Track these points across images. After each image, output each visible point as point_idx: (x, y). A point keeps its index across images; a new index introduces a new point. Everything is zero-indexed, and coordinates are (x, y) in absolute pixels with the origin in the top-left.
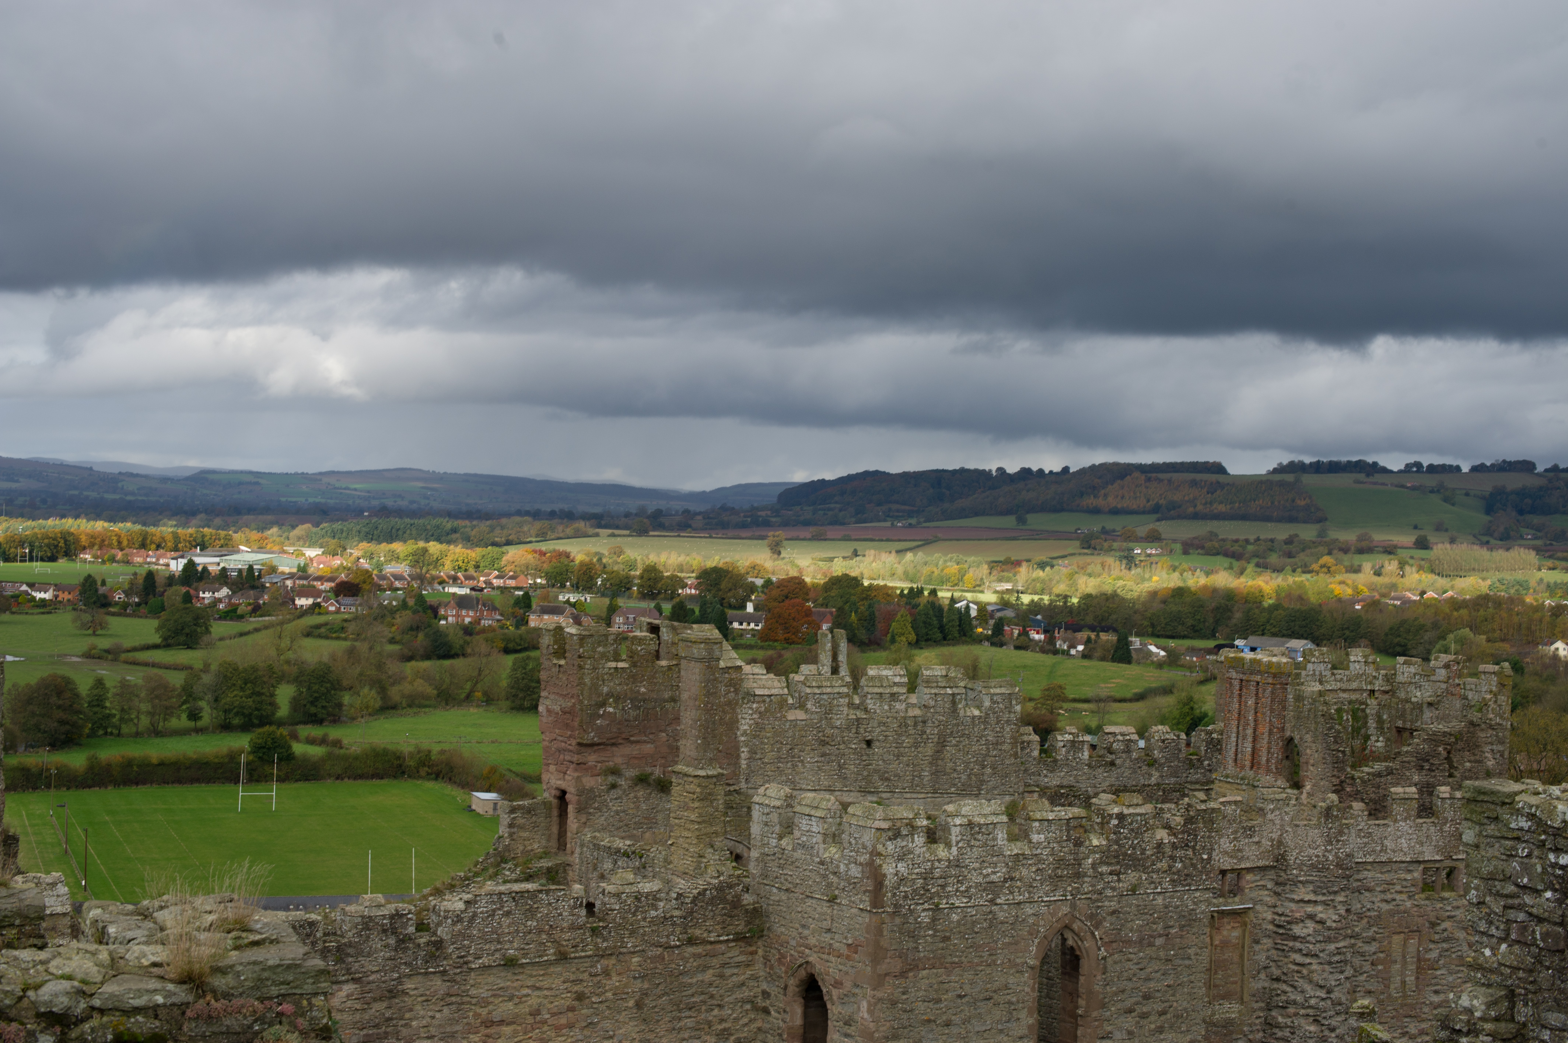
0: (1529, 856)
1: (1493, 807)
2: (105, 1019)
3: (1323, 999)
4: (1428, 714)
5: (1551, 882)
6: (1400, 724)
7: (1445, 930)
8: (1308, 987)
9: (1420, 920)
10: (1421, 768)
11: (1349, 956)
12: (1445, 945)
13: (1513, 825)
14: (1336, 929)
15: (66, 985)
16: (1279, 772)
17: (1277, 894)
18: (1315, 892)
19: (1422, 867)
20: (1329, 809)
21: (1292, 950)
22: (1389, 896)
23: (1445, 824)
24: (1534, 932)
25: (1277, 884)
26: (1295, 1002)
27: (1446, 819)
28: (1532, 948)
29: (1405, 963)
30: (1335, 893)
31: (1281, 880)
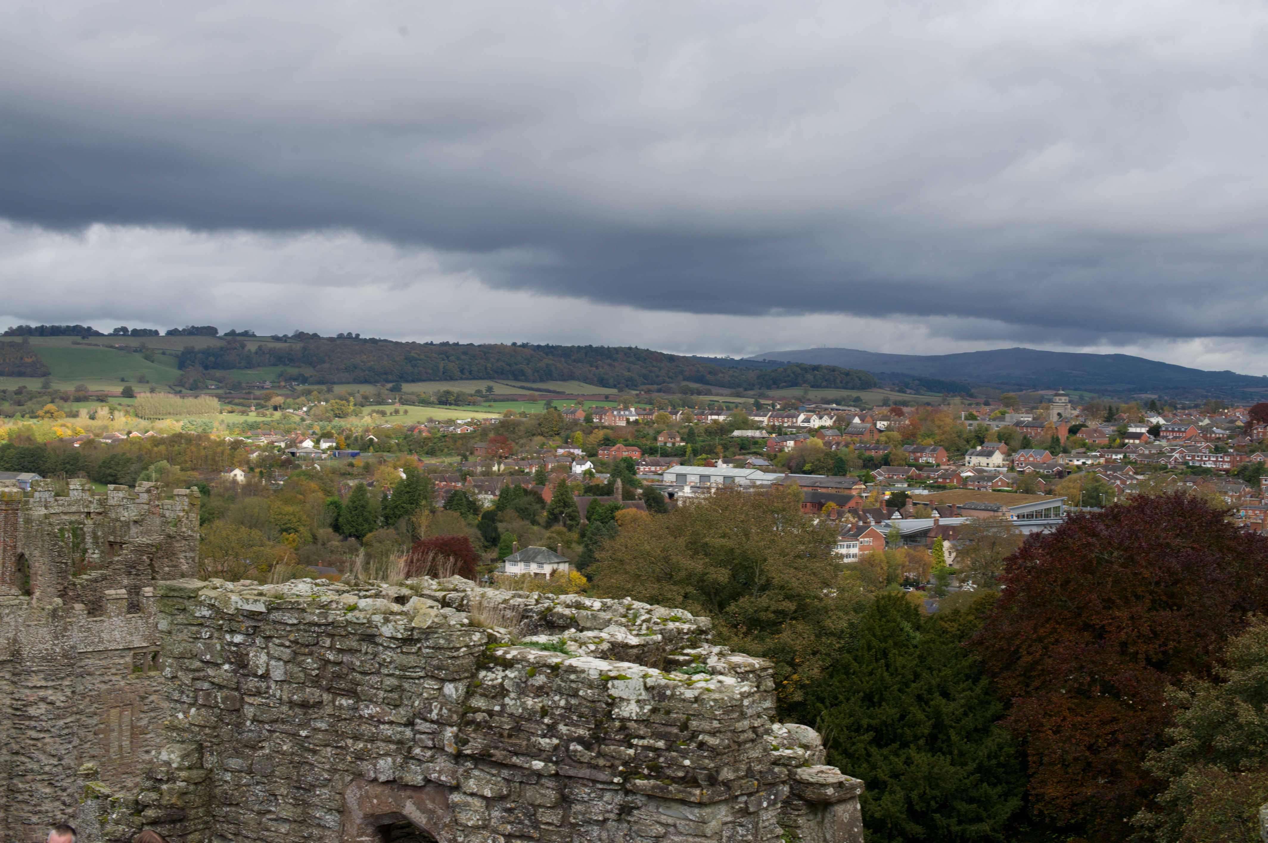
0: (210, 638)
1: (181, 600)
3: (55, 766)
4: (134, 530)
5: (228, 657)
6: (111, 538)
7: (152, 702)
8: (42, 757)
9: (132, 696)
10: (130, 573)
11: (75, 729)
12: (153, 714)
13: (197, 614)
14: (64, 708)
16: (12, 583)
17: (14, 683)
18: (45, 679)
19: (132, 652)
20: (55, 610)
21: (28, 728)
22: (106, 678)
23: (150, 617)
24: (216, 697)
25: (14, 674)
26: (32, 771)
27: (150, 613)
28: (215, 710)
29: (121, 731)
30: (62, 678)
31: (17, 671)
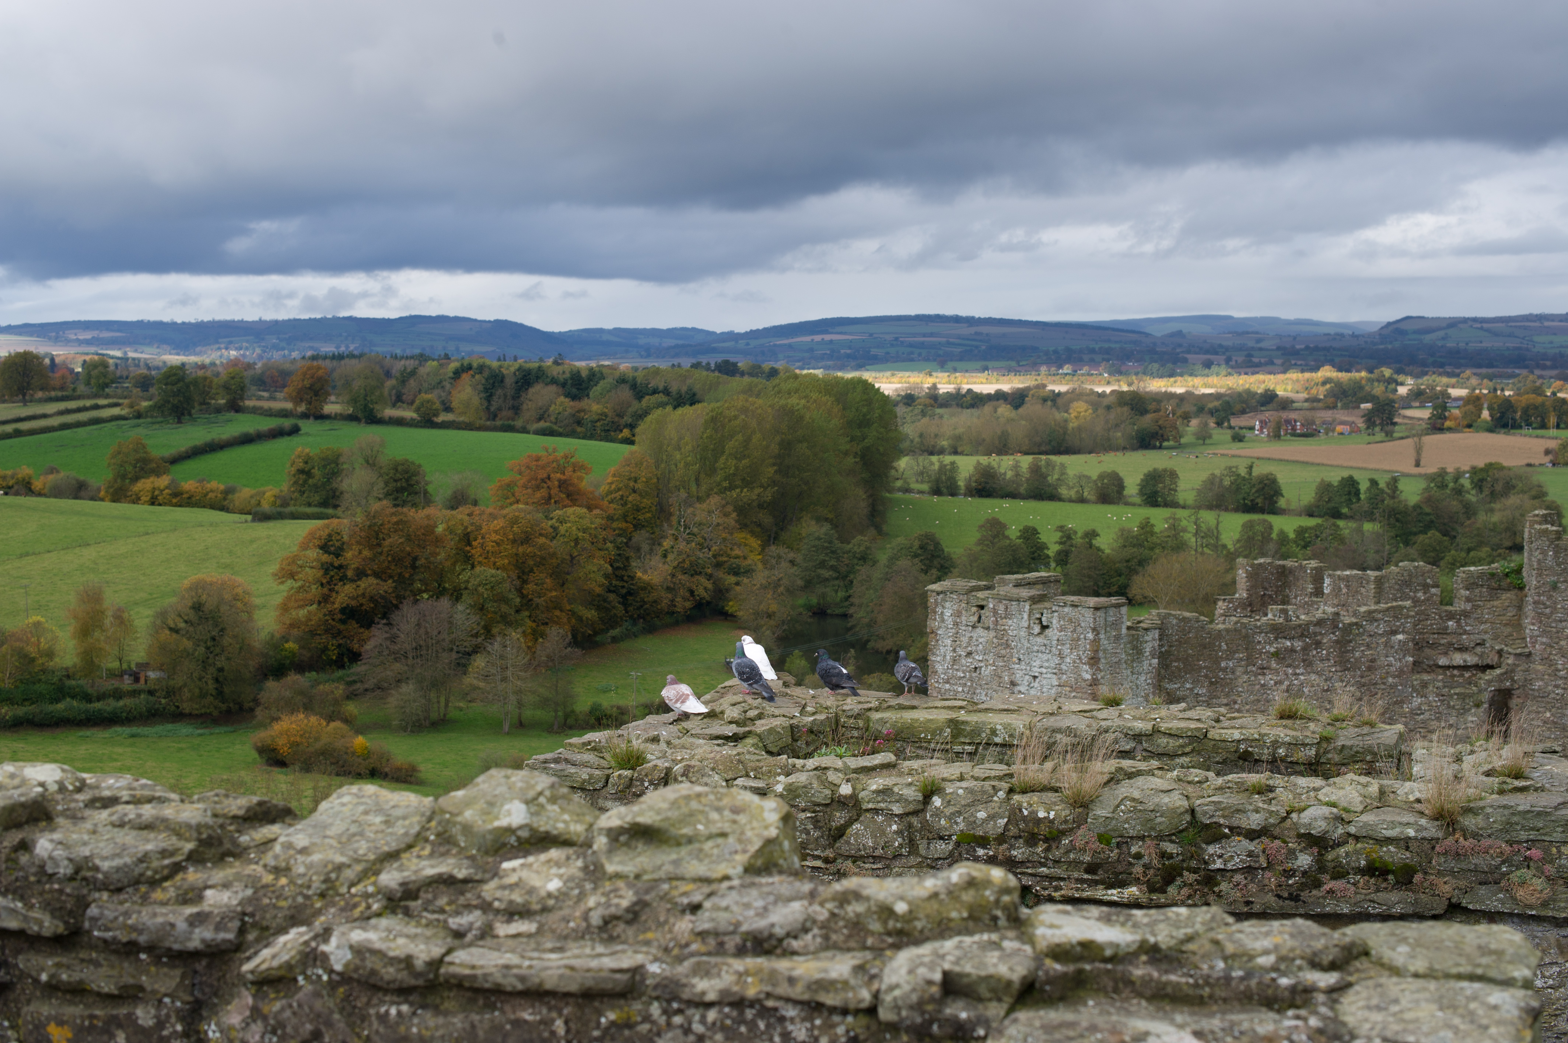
2: (1359, 845)
15: (1326, 811)
